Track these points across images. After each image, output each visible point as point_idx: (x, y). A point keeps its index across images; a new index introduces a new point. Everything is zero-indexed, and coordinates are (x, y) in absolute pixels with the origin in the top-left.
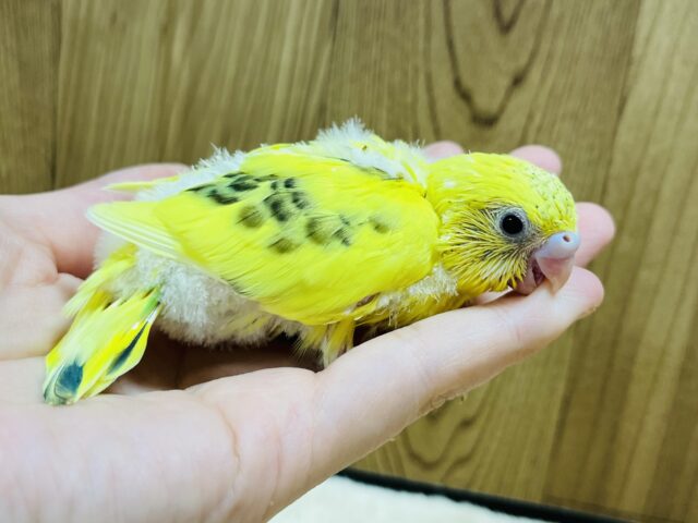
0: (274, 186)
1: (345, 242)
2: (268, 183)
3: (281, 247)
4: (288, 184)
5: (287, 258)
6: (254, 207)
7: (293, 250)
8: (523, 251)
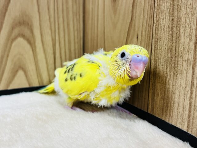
8: (127, 63)
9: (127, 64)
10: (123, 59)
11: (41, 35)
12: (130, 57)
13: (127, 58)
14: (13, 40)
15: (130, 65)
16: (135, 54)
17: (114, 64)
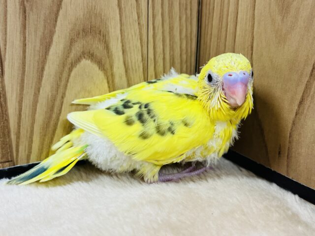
0: (140, 107)
1: (173, 133)
2: (138, 106)
3: (144, 136)
4: (146, 106)
5: (147, 141)
6: (132, 117)
7: (149, 137)
8: (218, 87)
9: (219, 89)
10: (211, 83)
11: (124, 52)
12: (220, 79)
13: (217, 82)
14: (73, 65)
15: (223, 89)
16: (225, 73)
17: (203, 91)
